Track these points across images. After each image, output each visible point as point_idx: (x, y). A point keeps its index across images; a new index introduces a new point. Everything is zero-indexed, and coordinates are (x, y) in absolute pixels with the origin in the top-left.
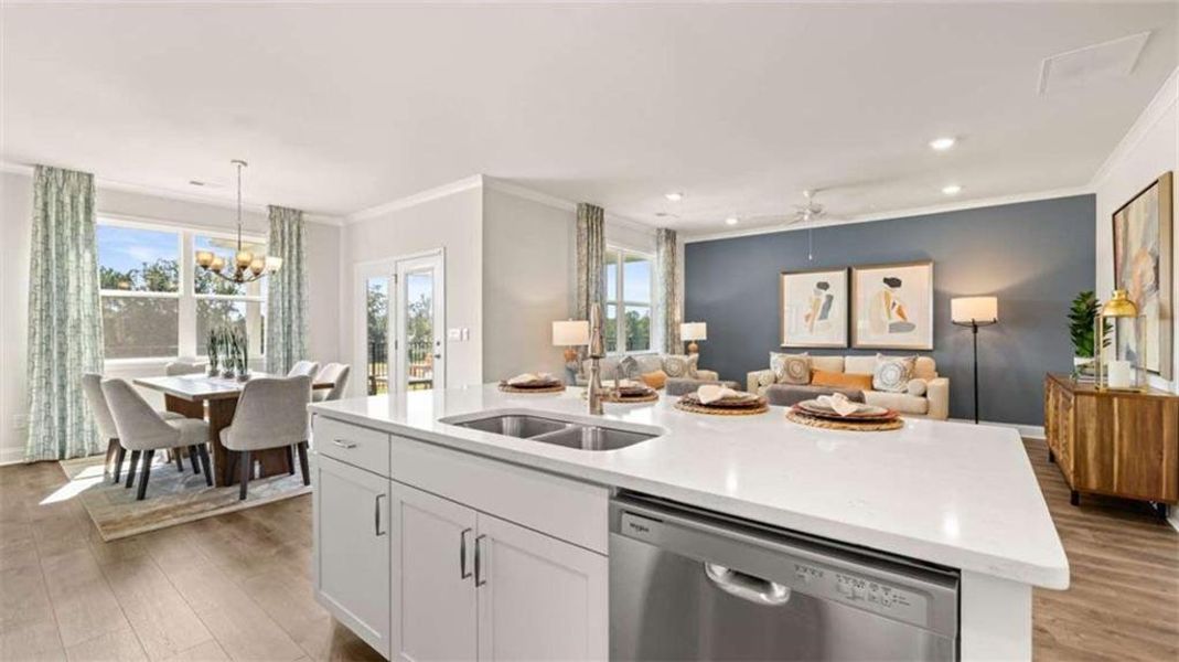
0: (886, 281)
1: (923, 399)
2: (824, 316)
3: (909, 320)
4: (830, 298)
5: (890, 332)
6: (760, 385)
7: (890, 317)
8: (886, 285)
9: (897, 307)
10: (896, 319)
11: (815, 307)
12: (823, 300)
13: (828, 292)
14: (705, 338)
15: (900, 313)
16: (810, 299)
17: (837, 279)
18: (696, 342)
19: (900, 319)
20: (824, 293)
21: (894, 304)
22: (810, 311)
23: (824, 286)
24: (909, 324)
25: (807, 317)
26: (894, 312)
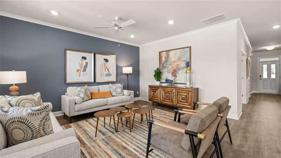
0: (105, 59)
1: (130, 97)
2: (85, 70)
3: (111, 73)
4: (87, 63)
5: (106, 76)
6: (76, 104)
7: (106, 72)
8: (104, 61)
9: (107, 68)
10: (107, 72)
11: (81, 67)
12: (84, 64)
13: (86, 61)
14: (26, 82)
15: (108, 70)
16: (79, 63)
17: (90, 57)
18: (16, 85)
19: (108, 72)
20: (84, 61)
21: (107, 67)
22: (79, 68)
23: (84, 58)
24: (110, 74)
25: (78, 70)
26: (106, 70)
